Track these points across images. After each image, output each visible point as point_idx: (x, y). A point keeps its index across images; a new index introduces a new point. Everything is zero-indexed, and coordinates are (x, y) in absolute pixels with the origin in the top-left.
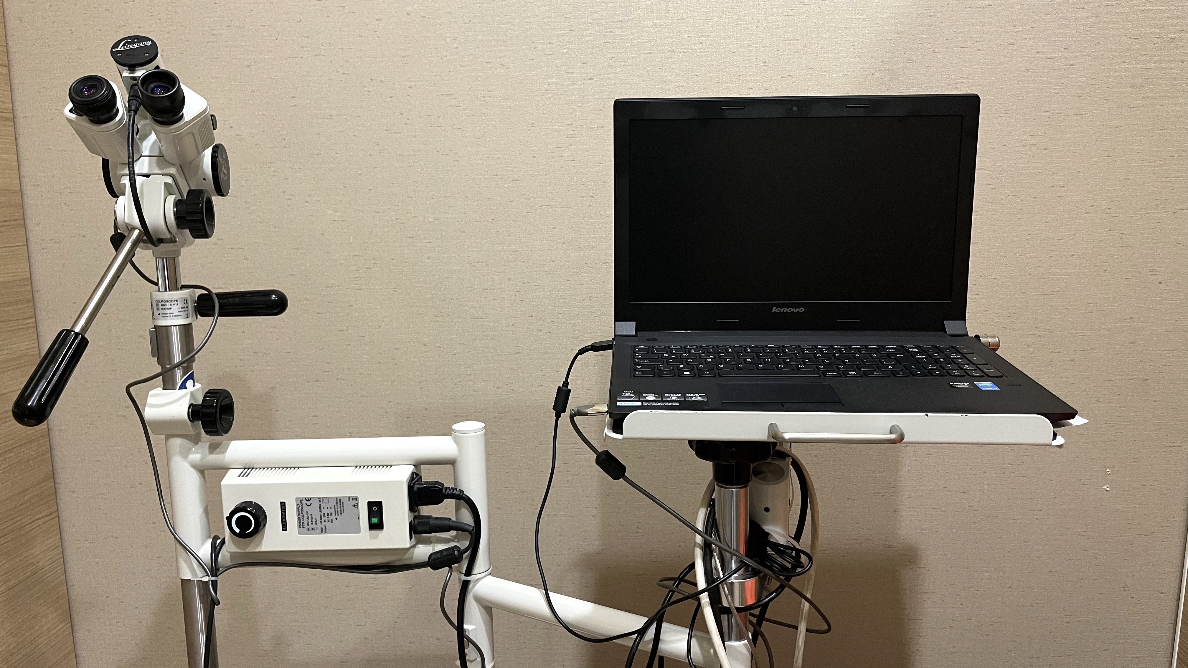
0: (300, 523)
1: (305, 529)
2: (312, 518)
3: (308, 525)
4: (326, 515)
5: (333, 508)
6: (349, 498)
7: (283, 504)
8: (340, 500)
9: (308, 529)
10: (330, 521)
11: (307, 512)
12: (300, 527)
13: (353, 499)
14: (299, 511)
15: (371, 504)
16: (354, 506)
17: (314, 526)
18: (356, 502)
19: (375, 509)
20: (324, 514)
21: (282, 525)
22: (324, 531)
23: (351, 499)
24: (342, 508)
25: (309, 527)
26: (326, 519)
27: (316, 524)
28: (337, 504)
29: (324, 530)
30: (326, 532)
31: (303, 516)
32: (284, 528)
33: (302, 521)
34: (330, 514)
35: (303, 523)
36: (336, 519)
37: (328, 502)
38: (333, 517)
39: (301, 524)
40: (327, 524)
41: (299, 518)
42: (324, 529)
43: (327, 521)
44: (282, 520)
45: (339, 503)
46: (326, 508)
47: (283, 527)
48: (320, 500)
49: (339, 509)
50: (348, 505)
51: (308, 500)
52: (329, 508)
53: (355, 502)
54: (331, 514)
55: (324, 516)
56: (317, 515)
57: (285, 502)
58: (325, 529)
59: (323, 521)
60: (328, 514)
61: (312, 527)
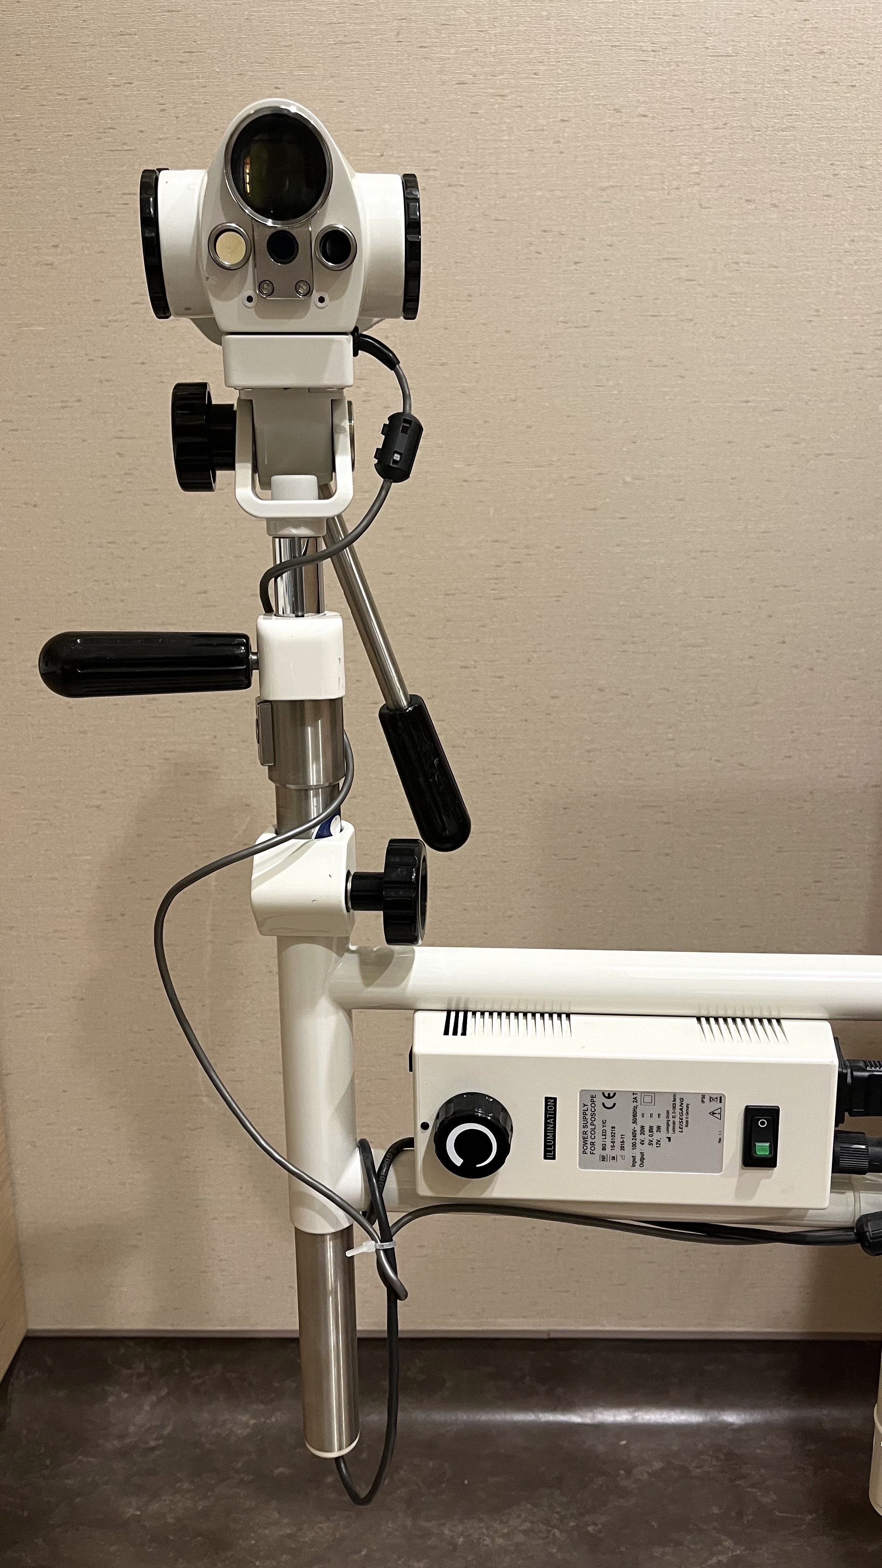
0: (585, 1143)
1: (597, 1157)
2: (613, 1136)
3: (604, 1149)
4: (647, 1130)
5: (664, 1115)
6: (703, 1096)
7: (551, 1104)
8: (682, 1100)
9: (603, 1158)
10: (654, 1142)
11: (604, 1122)
12: (584, 1152)
13: (711, 1099)
14: (585, 1119)
15: (752, 1114)
16: (713, 1113)
17: (617, 1152)
18: (720, 1105)
19: (763, 1123)
20: (642, 1127)
21: (546, 1146)
22: (637, 1165)
23: (707, 1099)
24: (684, 1117)
25: (604, 1153)
26: (646, 1137)
27: (622, 1148)
28: (674, 1108)
29: (638, 1162)
30: (642, 1165)
31: (593, 1130)
32: (550, 1152)
33: (589, 1140)
34: (655, 1129)
35: (593, 1144)
36: (669, 1139)
37: (653, 1102)
38: (662, 1135)
39: (587, 1145)
40: (646, 1148)
41: (585, 1133)
42: (638, 1159)
43: (646, 1142)
44: (546, 1136)
45: (678, 1107)
46: (647, 1116)
47: (546, 1151)
48: (635, 1096)
49: (677, 1120)
50: (698, 1113)
51: (609, 1097)
52: (655, 1116)
53: (715, 1105)
54: (659, 1128)
55: (642, 1132)
56: (625, 1128)
57: (555, 1099)
58: (642, 1159)
59: (638, 1142)
60: (651, 1128)
61: (613, 1153)
